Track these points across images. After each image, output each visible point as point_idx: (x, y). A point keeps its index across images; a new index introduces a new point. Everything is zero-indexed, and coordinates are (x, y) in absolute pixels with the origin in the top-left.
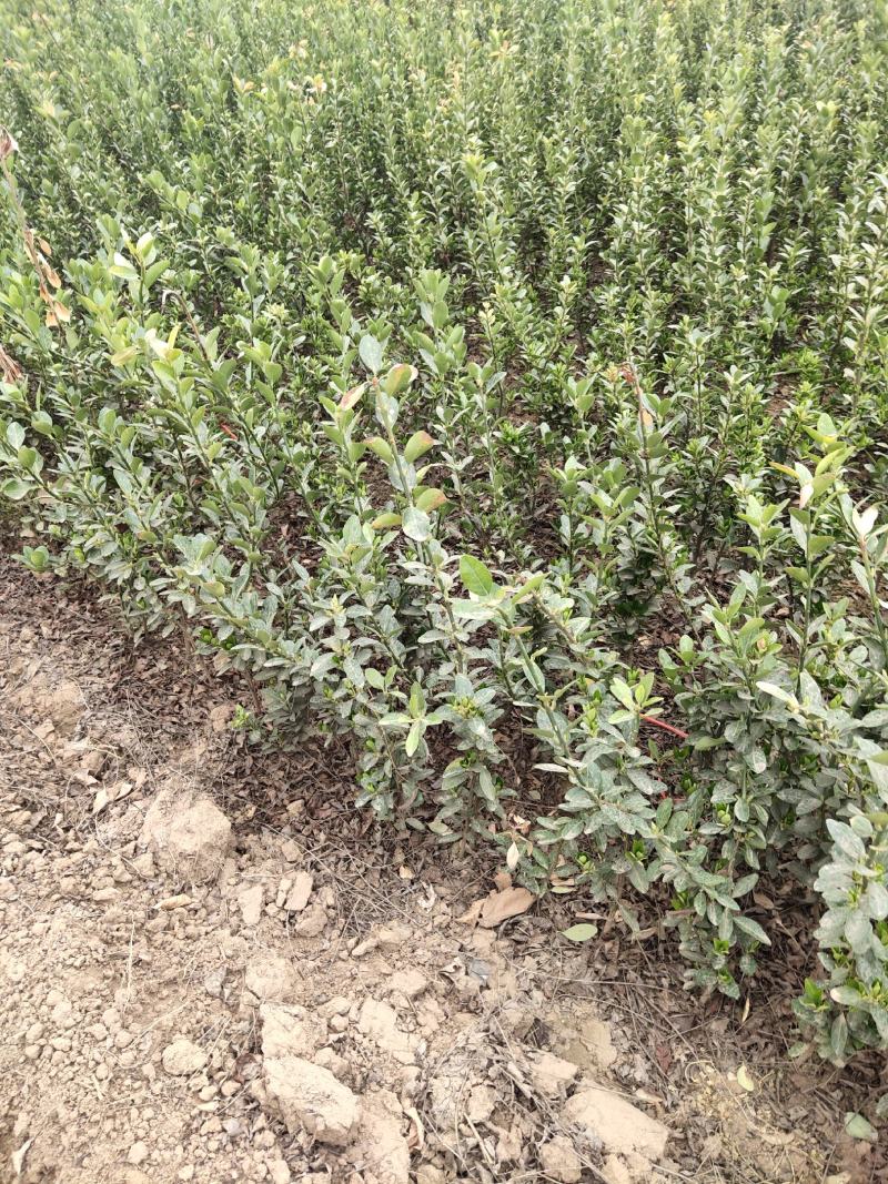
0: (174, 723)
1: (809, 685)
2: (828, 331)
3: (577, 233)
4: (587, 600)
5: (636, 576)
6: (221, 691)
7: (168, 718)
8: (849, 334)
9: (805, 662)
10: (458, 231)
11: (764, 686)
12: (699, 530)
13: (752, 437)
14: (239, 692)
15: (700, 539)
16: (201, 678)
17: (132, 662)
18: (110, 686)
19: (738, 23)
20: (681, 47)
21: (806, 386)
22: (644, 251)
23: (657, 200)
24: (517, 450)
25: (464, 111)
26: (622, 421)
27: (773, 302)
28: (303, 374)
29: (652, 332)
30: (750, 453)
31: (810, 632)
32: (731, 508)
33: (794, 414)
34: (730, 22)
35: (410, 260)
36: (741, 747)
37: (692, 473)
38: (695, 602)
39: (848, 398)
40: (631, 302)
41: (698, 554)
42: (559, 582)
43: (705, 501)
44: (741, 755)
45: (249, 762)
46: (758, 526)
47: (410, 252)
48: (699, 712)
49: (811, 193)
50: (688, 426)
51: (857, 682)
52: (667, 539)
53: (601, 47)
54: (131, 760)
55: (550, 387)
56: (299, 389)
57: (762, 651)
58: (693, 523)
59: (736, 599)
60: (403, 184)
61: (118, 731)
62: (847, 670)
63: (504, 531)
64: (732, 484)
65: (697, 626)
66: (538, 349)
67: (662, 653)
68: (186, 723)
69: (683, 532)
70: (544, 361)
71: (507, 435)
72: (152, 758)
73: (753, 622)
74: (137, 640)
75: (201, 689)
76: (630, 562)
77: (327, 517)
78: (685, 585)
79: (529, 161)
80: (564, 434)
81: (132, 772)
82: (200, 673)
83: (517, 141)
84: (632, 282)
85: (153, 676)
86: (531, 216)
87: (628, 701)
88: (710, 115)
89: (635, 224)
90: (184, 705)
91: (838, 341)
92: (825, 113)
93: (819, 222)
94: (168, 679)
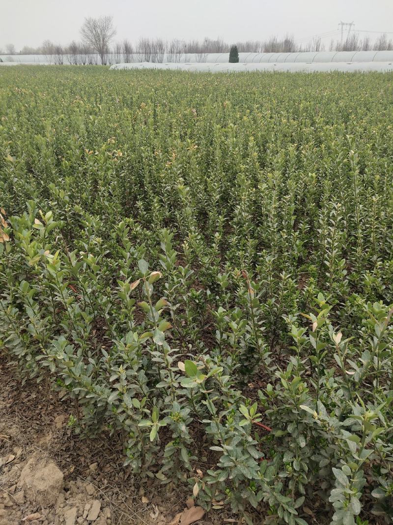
0: (38, 424)
1: (321, 407)
2: (318, 257)
3: (220, 214)
4: (227, 368)
5: (248, 357)
6: (61, 408)
7: (35, 422)
8: (326, 260)
9: (319, 397)
10: (172, 211)
11: (303, 407)
12: (273, 337)
13: (292, 300)
14: (69, 409)
15: (273, 341)
16: (52, 402)
17: (20, 394)
18: (8, 405)
19: (279, 142)
20: (258, 149)
21: (312, 279)
22: (247, 224)
23: (251, 204)
24: (197, 301)
25: (176, 168)
26: (240, 291)
27: (296, 245)
28: (107, 266)
29: (251, 255)
30: (292, 306)
31: (320, 383)
32: (285, 329)
33: (307, 290)
34: (275, 141)
35: (153, 221)
36: (294, 436)
37: (269, 313)
38: (272, 369)
39: (328, 284)
40: (242, 242)
41: (272, 347)
42: (216, 359)
43: (275, 325)
44: (295, 439)
45: (72, 443)
46: (296, 338)
47: (154, 219)
48: (276, 419)
49: (309, 204)
50: (266, 293)
51: (340, 405)
52: (260, 342)
53: (228, 148)
54: (15, 443)
55: (210, 275)
56: (105, 272)
57: (301, 391)
58: (270, 334)
59: (289, 368)
60: (151, 191)
61: (10, 428)
62: (336, 400)
63: (192, 336)
64: (285, 318)
65: (274, 379)
66: (206, 260)
67: (260, 392)
68: (43, 424)
69: (266, 337)
70: (208, 265)
71: (193, 295)
72: (26, 442)
73: (296, 378)
74: (23, 383)
75: (51, 407)
76: (245, 351)
77: (116, 328)
78: (268, 361)
79: (201, 187)
80: (216, 295)
81: (15, 449)
82: (52, 399)
83: (197, 179)
84: (242, 234)
85: (29, 401)
86: (202, 207)
87: (246, 415)
88: (270, 175)
89: (243, 213)
90: (43, 415)
91: (322, 261)
92: (312, 177)
93: (312, 215)
94: (36, 402)
